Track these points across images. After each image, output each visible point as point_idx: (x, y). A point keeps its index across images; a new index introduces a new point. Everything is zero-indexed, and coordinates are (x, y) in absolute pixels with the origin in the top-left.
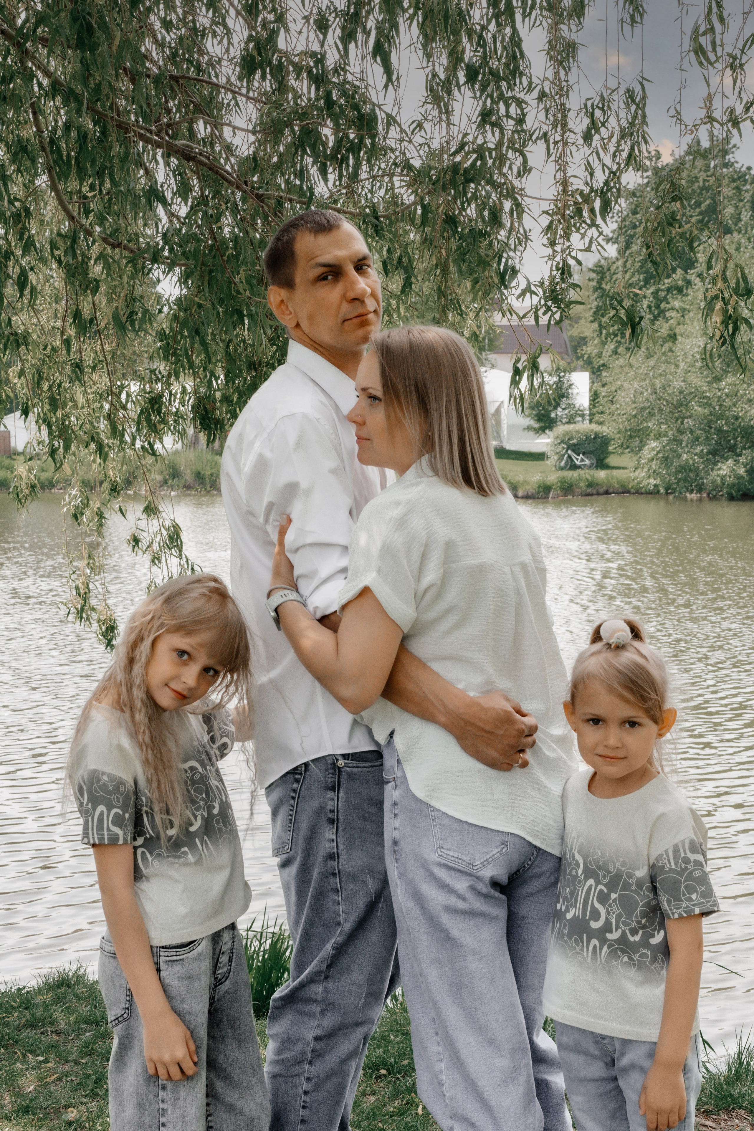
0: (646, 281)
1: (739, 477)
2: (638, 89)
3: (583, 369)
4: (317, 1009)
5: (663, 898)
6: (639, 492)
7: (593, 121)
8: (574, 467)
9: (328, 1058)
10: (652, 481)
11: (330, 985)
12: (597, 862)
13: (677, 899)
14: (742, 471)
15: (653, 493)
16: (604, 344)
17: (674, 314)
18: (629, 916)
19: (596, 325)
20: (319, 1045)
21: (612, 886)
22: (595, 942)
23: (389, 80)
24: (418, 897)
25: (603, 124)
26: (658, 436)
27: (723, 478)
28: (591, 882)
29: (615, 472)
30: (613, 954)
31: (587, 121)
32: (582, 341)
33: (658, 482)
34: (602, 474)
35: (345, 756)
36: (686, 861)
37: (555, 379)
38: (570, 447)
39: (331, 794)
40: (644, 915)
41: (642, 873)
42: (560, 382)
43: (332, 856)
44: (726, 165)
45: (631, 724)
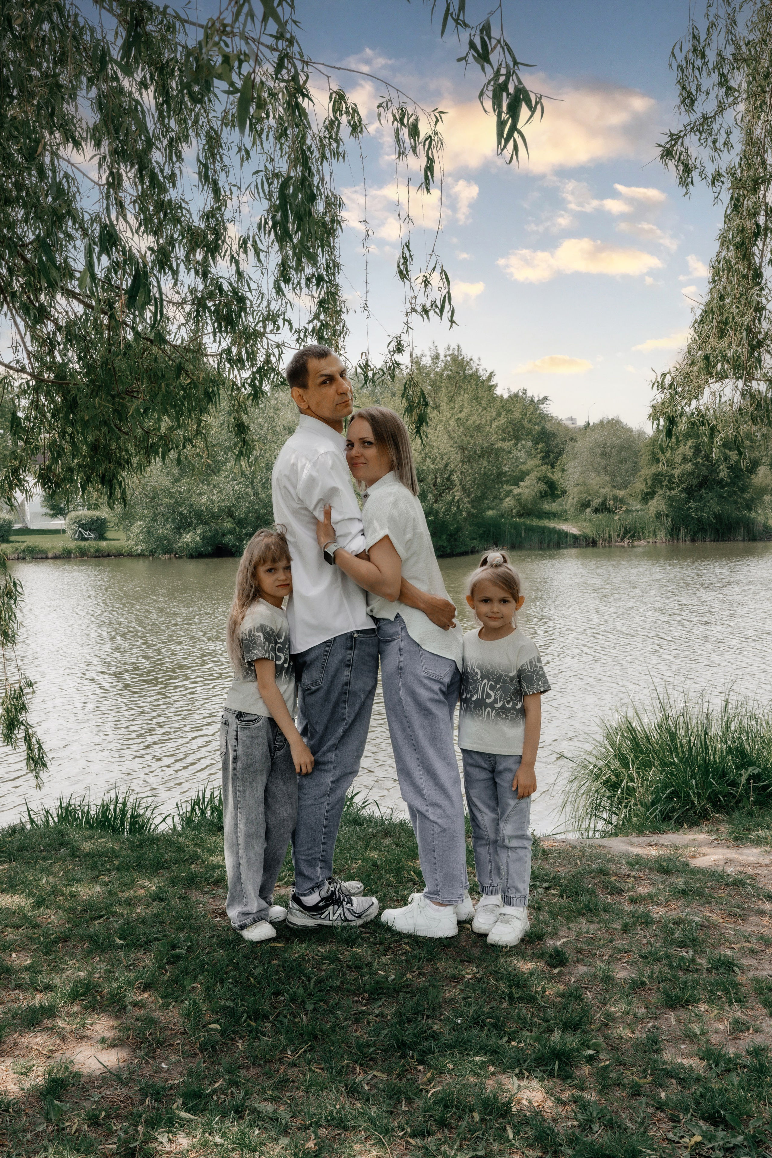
1: (196, 543)
4: (331, 767)
5: (524, 685)
6: (130, 555)
8: (84, 539)
10: (140, 548)
12: (488, 671)
13: (532, 685)
14: (198, 539)
15: (140, 556)
18: (506, 695)
20: (333, 786)
21: (497, 682)
22: (488, 709)
24: (413, 695)
27: (186, 544)
28: (486, 681)
29: (112, 542)
30: (498, 714)
33: (144, 548)
34: (104, 544)
35: (358, 632)
36: (536, 666)
38: (82, 526)
39: (349, 652)
40: (513, 694)
41: (513, 673)
43: (347, 684)
45: (504, 601)
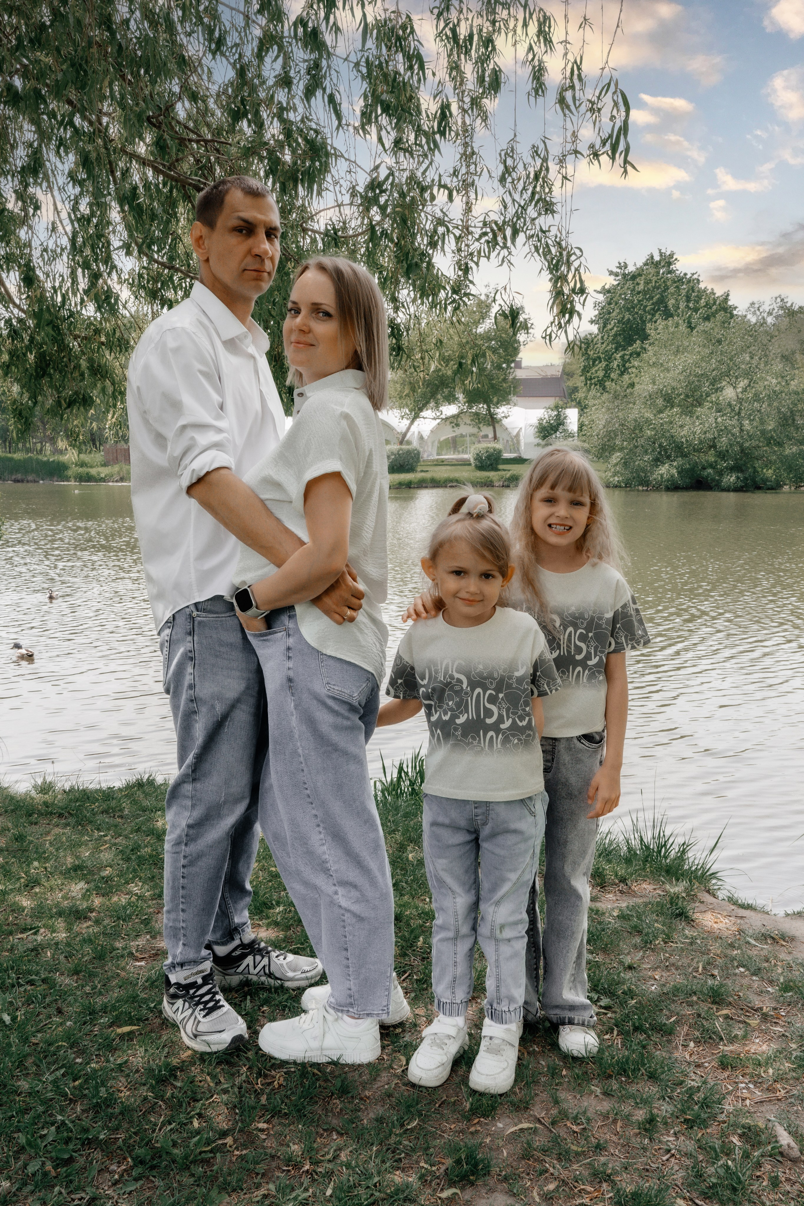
0: (617, 349)
2: (541, 146)
3: (575, 407)
7: (506, 167)
9: (199, 841)
10: (616, 479)
11: (198, 785)
12: (479, 675)
14: (674, 471)
16: (589, 390)
17: (634, 370)
18: (517, 707)
19: (583, 378)
20: (191, 832)
22: (491, 733)
23: (340, 125)
24: (312, 723)
25: (514, 169)
26: (621, 449)
27: (662, 475)
30: (506, 739)
31: (501, 168)
32: (575, 390)
35: (197, 607)
37: (556, 413)
39: (189, 638)
41: (521, 672)
42: (558, 416)
43: (191, 686)
44: (670, 272)
45: (486, 576)
